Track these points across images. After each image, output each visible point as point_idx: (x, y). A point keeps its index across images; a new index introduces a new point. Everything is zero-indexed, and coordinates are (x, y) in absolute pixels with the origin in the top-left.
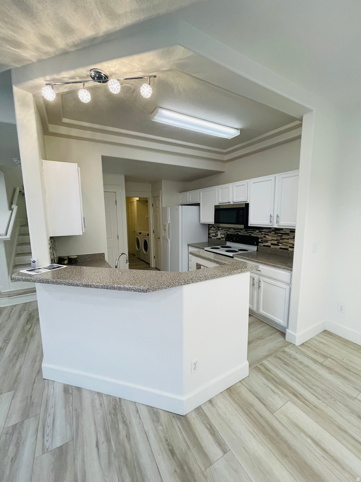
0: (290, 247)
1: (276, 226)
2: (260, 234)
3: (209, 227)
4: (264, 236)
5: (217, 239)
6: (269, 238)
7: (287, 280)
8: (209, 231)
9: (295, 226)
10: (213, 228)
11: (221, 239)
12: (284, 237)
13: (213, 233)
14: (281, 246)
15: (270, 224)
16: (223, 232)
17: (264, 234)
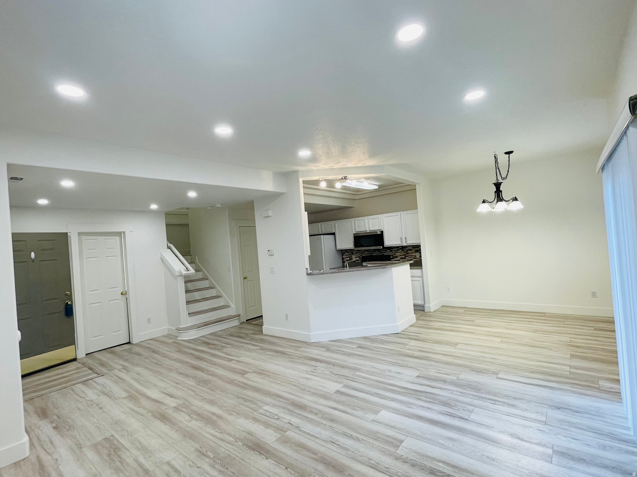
0: (413, 258)
1: (405, 244)
2: (391, 252)
3: (342, 253)
4: (394, 254)
5: (351, 262)
6: (398, 254)
7: (420, 275)
8: (342, 256)
9: (420, 243)
10: (346, 253)
11: (356, 262)
12: (409, 252)
13: (347, 257)
14: (407, 258)
15: (401, 244)
16: (358, 255)
17: (394, 252)
